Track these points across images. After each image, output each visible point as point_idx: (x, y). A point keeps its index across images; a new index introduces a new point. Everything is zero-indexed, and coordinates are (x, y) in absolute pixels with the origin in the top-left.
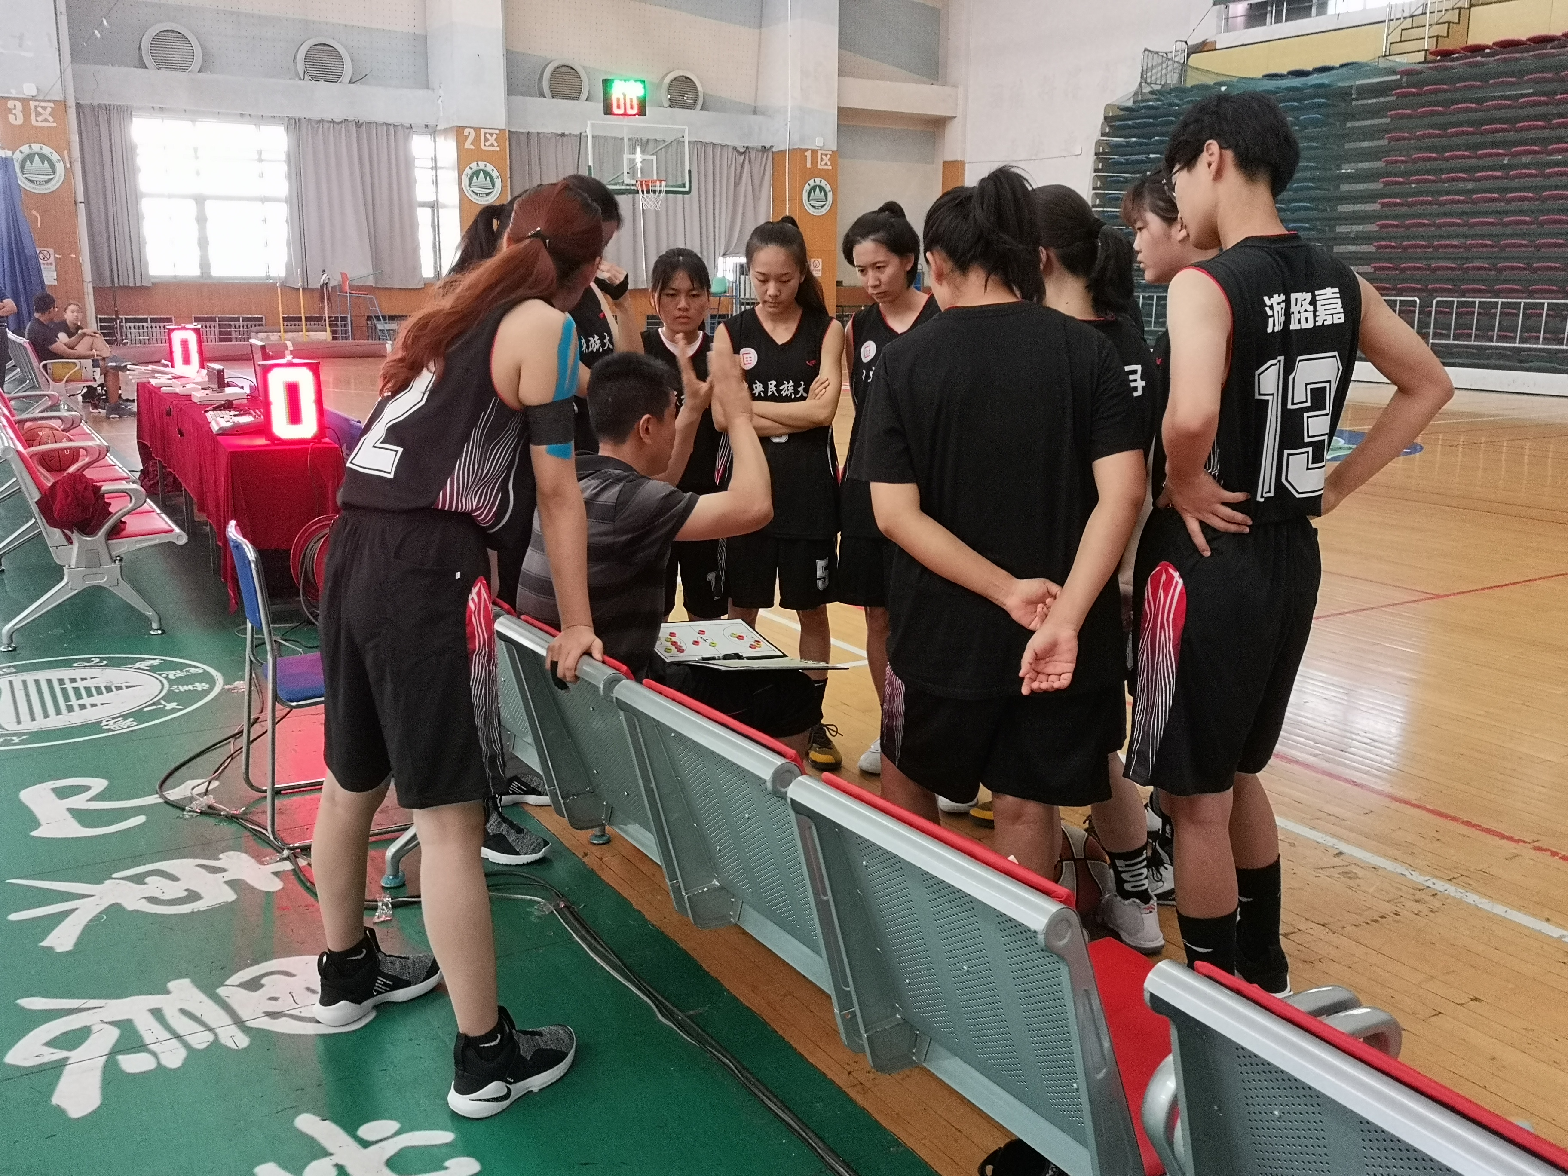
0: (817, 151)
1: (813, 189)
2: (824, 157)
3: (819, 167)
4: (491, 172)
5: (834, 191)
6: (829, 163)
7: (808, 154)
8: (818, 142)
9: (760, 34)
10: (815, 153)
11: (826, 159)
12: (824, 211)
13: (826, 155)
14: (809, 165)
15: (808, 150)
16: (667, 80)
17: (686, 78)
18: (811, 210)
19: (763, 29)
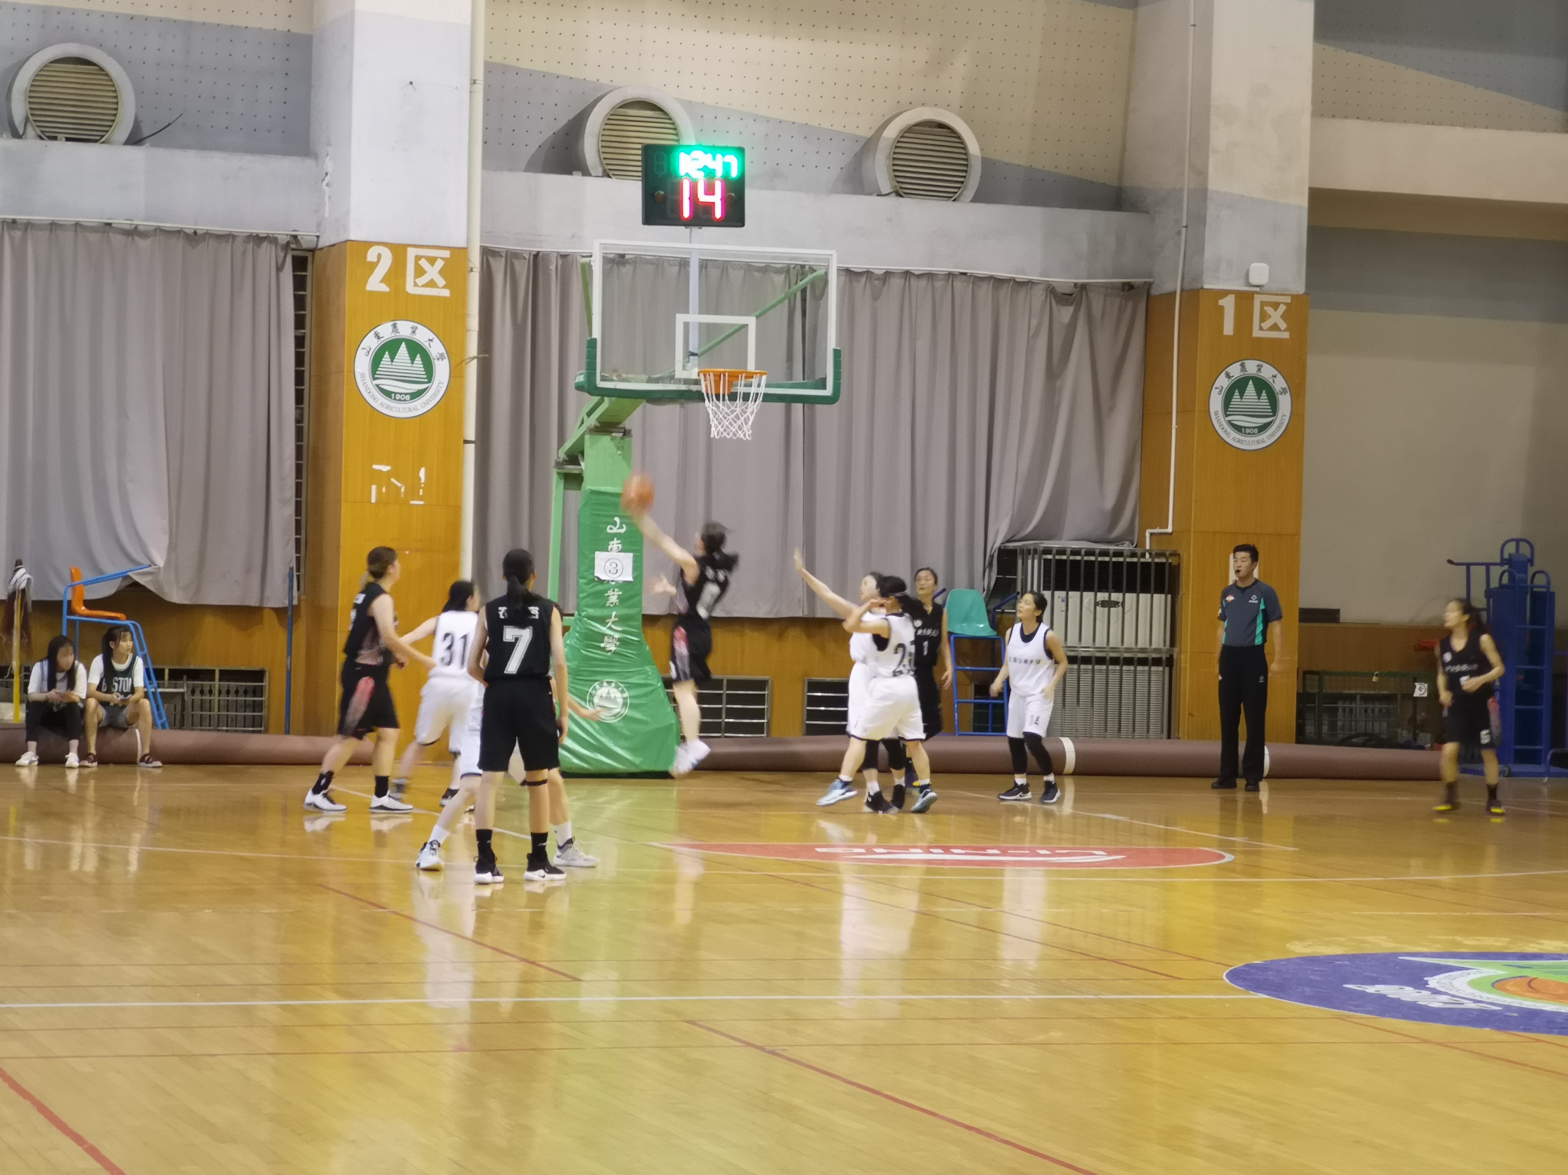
0: (1251, 295)
1: (1239, 385)
2: (1269, 310)
3: (1256, 333)
4: (426, 345)
5: (1297, 392)
6: (1283, 325)
7: (1228, 304)
8: (1260, 273)
9: (1135, 19)
10: (1244, 299)
11: (1276, 316)
12: (1267, 439)
13: (1276, 306)
14: (1229, 328)
15: (1225, 293)
16: (891, 132)
17: (941, 126)
18: (1231, 437)
19: (1142, 10)
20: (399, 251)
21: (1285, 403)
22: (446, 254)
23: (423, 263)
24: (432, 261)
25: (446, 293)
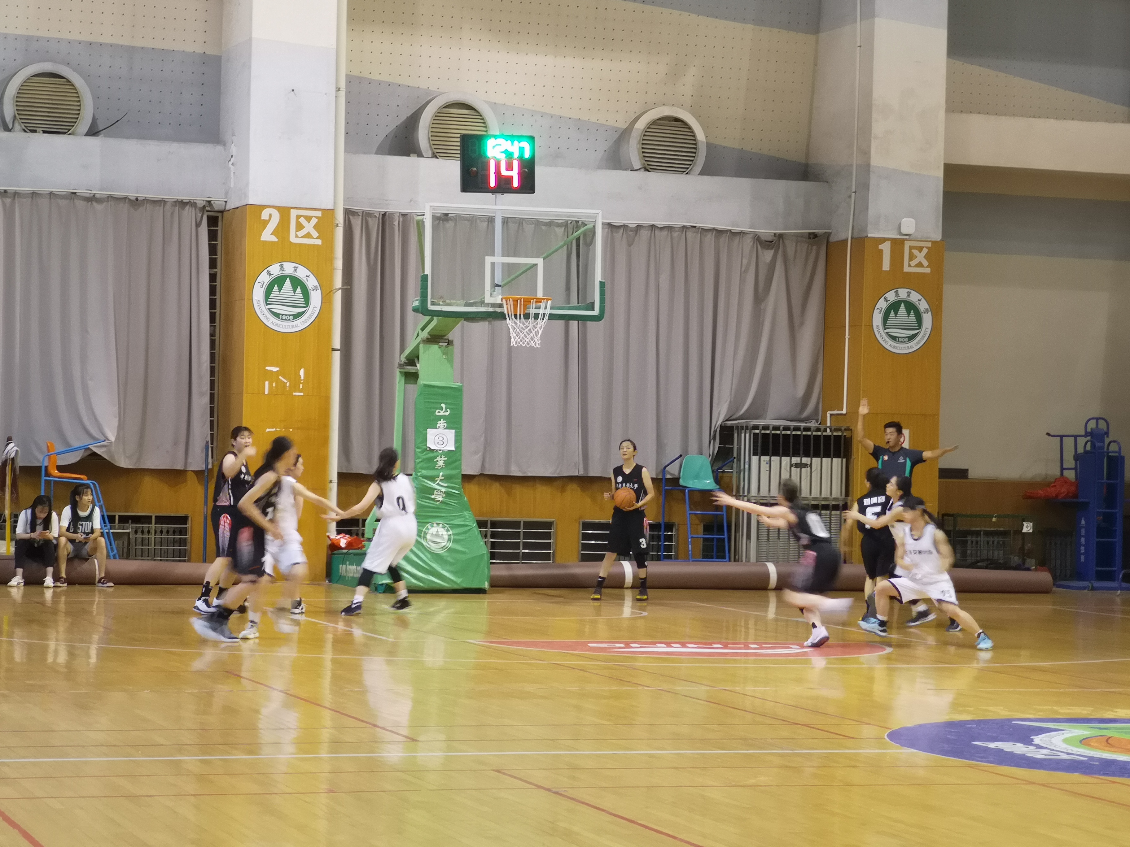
0: (902, 241)
1: (894, 307)
2: (915, 252)
3: (906, 269)
4: (304, 280)
5: (936, 311)
6: (926, 263)
7: (886, 248)
8: (908, 226)
9: (817, 42)
10: (897, 244)
11: (920, 257)
12: (914, 345)
13: (920, 249)
14: (886, 266)
15: (884, 240)
16: (641, 125)
17: (677, 120)
18: (889, 344)
19: (822, 35)
20: (284, 211)
21: (927, 320)
22: (319, 214)
23: (302, 220)
24: (308, 219)
25: (319, 242)
